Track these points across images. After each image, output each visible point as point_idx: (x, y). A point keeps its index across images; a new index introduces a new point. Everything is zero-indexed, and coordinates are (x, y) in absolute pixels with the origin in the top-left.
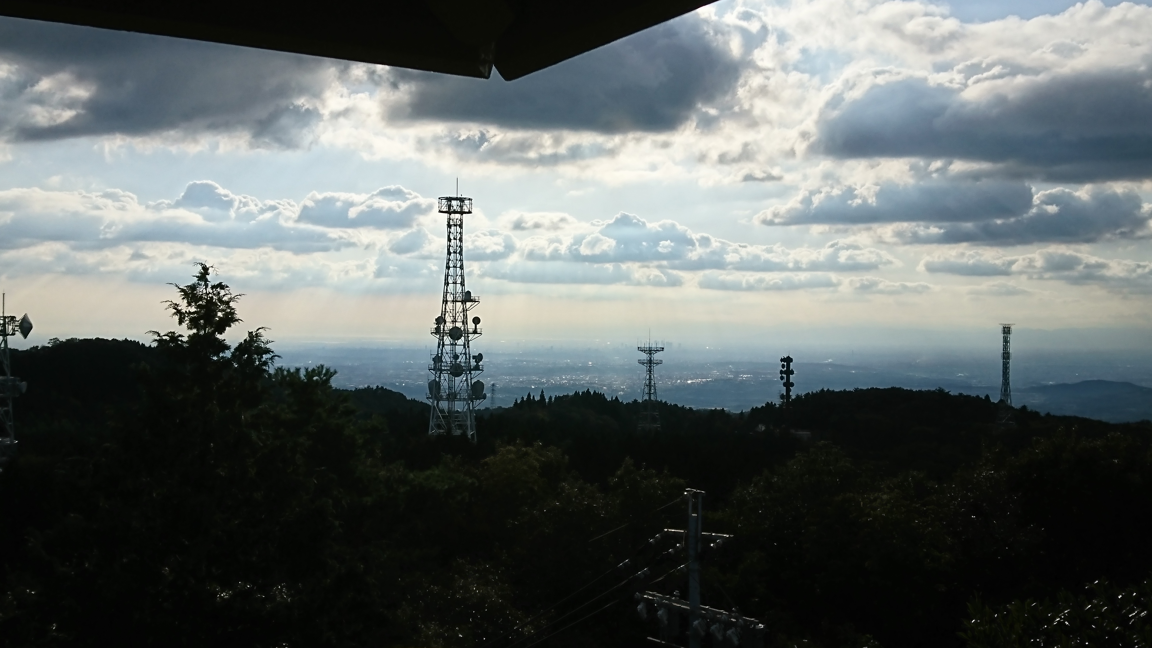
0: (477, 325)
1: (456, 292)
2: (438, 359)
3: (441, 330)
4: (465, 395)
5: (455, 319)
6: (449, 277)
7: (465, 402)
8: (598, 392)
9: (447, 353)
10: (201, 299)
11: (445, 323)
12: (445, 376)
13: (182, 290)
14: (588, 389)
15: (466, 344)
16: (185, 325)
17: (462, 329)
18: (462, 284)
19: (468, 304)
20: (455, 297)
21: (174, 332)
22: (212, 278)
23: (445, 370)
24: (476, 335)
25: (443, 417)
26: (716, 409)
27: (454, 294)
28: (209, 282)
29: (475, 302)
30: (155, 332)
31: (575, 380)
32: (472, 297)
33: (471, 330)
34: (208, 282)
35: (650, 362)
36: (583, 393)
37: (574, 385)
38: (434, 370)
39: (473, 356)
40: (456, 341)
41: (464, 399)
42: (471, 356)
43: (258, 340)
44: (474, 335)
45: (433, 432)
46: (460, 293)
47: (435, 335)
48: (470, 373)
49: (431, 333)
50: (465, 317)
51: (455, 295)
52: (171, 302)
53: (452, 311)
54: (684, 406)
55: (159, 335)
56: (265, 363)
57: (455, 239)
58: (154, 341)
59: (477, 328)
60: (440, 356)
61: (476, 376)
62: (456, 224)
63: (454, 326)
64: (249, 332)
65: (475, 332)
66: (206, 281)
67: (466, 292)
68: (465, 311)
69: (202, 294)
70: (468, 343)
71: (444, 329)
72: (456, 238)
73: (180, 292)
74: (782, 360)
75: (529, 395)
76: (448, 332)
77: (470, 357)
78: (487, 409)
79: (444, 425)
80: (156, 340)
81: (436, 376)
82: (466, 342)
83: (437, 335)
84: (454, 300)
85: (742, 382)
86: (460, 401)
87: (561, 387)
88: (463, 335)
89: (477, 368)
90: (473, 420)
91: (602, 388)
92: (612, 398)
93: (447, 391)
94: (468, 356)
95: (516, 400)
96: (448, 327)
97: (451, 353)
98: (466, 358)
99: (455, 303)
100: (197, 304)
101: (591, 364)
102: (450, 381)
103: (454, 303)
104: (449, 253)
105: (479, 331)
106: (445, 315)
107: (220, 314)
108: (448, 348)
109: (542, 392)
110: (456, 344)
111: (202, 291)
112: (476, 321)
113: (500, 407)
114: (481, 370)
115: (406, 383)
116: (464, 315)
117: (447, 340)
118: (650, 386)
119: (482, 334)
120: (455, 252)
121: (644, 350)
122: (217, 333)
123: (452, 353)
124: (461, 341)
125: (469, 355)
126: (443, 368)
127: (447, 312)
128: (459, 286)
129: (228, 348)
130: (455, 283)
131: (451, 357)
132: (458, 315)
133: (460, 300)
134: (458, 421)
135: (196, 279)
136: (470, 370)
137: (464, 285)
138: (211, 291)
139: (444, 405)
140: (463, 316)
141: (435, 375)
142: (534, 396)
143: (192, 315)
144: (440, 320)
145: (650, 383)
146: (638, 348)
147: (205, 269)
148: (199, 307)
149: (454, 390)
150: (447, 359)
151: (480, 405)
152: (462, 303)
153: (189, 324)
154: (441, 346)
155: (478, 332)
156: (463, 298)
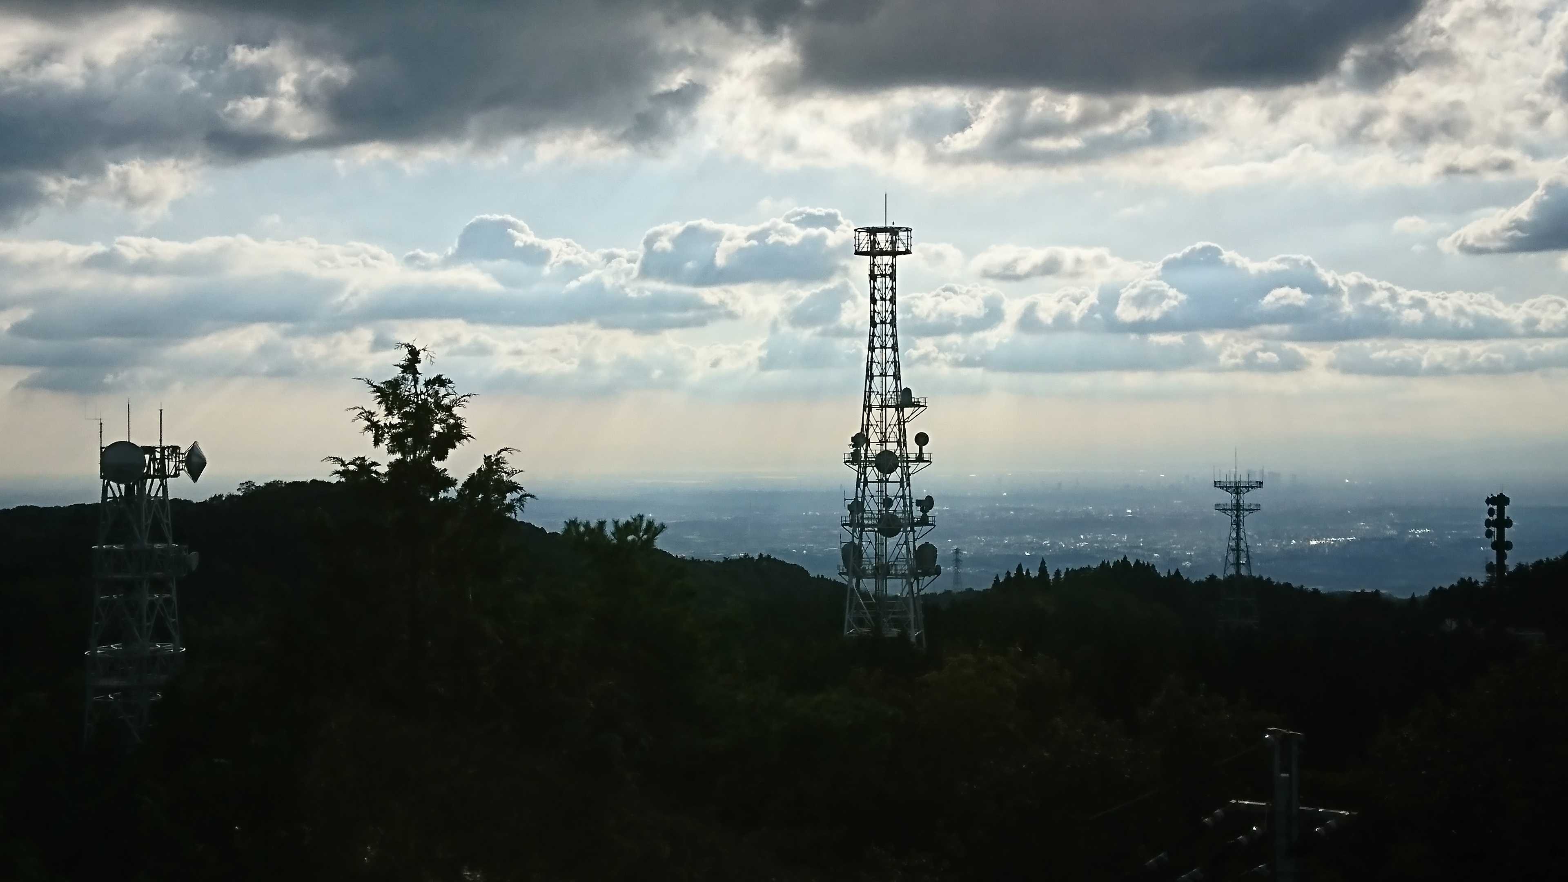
0: (923, 447)
1: (886, 391)
2: (856, 507)
3: (861, 457)
4: (903, 568)
5: (885, 436)
6: (874, 365)
7: (904, 580)
8: (1144, 562)
9: (872, 496)
10: (407, 402)
11: (868, 445)
12: (869, 535)
13: (378, 389)
14: (1125, 558)
15: (905, 480)
16: (383, 446)
17: (898, 453)
18: (897, 377)
19: (908, 411)
20: (883, 400)
21: (364, 458)
22: (426, 370)
23: (869, 526)
24: (922, 465)
25: (869, 606)
26: (1363, 591)
27: (883, 394)
28: (420, 374)
29: (920, 406)
30: (337, 458)
31: (1102, 541)
32: (913, 399)
33: (912, 457)
34: (418, 375)
35: (1238, 507)
36: (1115, 563)
37: (1101, 550)
38: (850, 525)
39: (916, 500)
40: (888, 475)
41: (903, 576)
42: (914, 501)
43: (499, 470)
44: (918, 463)
45: (849, 632)
46: (893, 392)
47: (851, 466)
48: (912, 530)
49: (845, 462)
50: (903, 433)
51: (884, 397)
52: (362, 408)
53: (879, 423)
54: (1302, 586)
55: (343, 464)
56: (511, 507)
57: (882, 299)
58: (335, 473)
59: (923, 452)
60: (860, 500)
61: (922, 536)
62: (884, 273)
63: (884, 449)
64: (485, 456)
65: (920, 459)
66: (415, 372)
67: (902, 389)
68: (901, 422)
69: (409, 395)
70: (908, 479)
71: (866, 454)
72: (884, 297)
73: (374, 391)
74: (1488, 501)
75: (1020, 568)
76: (874, 459)
77: (911, 503)
78: (947, 592)
79: (869, 619)
80: (337, 472)
81: (853, 536)
82: (904, 476)
83: (854, 465)
84: (884, 404)
85: (1415, 542)
86: (896, 578)
87: (1078, 554)
88: (900, 465)
89: (924, 521)
90: (920, 612)
91: (1152, 556)
92: (1169, 572)
93: (873, 561)
94: (908, 501)
95: (997, 577)
96: (874, 452)
97: (878, 496)
98: (905, 505)
99: (884, 409)
100: (402, 412)
101: (1131, 514)
102: (878, 544)
103: (882, 410)
104: (873, 324)
105: (926, 457)
106: (867, 430)
107: (437, 427)
108: (873, 488)
109: (1043, 562)
110: (887, 481)
111: (410, 389)
112: (922, 439)
113: (971, 589)
114: (932, 525)
115: (809, 550)
116: (900, 430)
117: (872, 474)
118: (1237, 550)
119: (931, 462)
120: (883, 322)
121: (1226, 487)
122: (434, 458)
123: (881, 496)
124: (895, 476)
125: (911, 499)
126: (866, 522)
127: (872, 425)
128: (890, 380)
129: (453, 483)
130: (884, 375)
131: (878, 503)
132: (889, 430)
133: (893, 404)
134: (894, 613)
135: (400, 370)
136: (913, 525)
137: (899, 378)
138: (424, 390)
139: (868, 585)
140: (898, 432)
141: (853, 534)
142: (1028, 570)
143: (394, 431)
144: (860, 440)
145: (1238, 545)
146: (1215, 482)
147: (414, 353)
148: (405, 416)
149: (886, 561)
150: (872, 506)
151: (930, 586)
152: (897, 410)
153: (390, 444)
154: (862, 484)
155: (924, 459)
156: (898, 402)
